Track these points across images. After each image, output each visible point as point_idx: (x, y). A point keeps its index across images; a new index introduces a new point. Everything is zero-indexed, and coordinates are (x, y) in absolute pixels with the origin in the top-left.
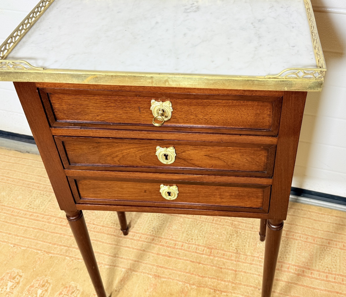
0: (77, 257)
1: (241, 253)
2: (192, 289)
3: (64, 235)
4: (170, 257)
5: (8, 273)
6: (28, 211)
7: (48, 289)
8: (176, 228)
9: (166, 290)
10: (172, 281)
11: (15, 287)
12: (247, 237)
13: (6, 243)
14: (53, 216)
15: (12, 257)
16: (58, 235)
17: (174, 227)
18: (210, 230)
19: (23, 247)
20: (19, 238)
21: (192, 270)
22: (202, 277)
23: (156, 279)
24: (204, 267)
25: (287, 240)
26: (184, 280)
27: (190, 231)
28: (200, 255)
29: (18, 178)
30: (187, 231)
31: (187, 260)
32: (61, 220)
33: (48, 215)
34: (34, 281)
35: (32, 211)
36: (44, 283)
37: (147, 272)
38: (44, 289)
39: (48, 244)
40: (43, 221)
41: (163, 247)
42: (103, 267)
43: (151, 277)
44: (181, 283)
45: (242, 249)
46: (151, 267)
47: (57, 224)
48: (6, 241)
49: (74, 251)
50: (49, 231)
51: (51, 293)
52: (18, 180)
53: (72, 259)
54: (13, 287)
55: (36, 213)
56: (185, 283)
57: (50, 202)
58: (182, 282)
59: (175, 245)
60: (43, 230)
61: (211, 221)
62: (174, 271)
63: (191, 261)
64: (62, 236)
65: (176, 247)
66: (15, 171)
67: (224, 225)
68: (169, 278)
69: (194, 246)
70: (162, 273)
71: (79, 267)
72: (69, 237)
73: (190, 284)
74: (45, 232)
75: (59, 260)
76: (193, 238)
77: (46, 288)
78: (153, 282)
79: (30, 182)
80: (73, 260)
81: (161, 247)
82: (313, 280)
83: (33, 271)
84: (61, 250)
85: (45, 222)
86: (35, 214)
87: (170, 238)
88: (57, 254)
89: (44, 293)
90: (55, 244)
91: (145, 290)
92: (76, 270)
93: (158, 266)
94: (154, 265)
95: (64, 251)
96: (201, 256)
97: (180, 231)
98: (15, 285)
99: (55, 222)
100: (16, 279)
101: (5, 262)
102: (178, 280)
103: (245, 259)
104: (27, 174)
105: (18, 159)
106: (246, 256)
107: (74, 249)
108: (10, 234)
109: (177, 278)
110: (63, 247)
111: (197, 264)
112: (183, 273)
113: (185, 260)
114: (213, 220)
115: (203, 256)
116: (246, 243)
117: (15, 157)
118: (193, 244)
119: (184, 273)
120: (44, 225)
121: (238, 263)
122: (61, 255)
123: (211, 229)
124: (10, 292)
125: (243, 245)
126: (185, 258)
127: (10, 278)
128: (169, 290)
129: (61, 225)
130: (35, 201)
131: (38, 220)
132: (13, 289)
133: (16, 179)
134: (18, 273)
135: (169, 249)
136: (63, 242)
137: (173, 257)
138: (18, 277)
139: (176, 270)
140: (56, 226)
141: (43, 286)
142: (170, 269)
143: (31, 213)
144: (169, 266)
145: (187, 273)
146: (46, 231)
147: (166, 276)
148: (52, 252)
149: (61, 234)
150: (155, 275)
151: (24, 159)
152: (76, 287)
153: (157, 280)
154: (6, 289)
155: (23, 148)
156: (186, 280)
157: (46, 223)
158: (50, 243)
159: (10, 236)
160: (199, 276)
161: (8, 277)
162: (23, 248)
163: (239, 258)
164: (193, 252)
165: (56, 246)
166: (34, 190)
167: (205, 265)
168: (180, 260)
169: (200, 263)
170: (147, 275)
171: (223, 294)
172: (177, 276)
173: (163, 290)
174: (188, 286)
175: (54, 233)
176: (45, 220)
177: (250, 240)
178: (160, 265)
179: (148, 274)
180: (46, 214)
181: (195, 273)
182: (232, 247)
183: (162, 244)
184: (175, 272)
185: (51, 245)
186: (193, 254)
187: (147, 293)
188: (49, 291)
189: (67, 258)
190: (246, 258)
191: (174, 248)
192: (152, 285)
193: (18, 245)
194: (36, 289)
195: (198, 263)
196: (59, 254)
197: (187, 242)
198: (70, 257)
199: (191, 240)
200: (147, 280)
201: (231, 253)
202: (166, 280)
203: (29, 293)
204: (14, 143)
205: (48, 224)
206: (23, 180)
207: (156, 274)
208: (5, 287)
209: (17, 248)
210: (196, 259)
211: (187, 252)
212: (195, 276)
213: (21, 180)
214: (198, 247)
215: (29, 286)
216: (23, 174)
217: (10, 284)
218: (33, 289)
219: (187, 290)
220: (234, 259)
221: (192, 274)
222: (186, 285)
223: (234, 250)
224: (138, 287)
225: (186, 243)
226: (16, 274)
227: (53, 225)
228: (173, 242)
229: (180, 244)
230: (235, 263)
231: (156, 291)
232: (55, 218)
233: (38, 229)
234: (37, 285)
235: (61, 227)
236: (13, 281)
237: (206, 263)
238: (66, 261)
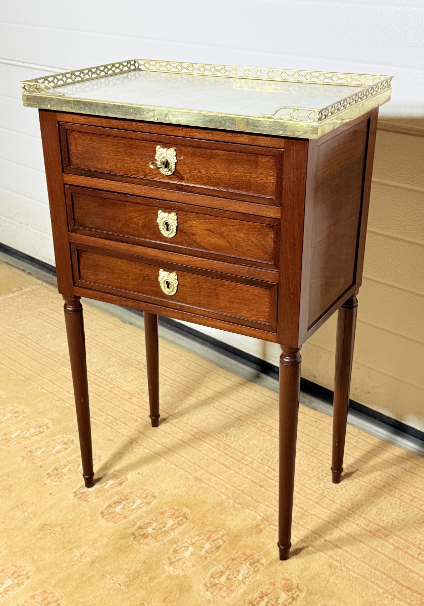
0: (119, 431)
1: (327, 496)
2: (234, 507)
3: (120, 407)
4: (228, 467)
5: (36, 421)
6: (94, 375)
7: (68, 448)
8: (256, 443)
9: (201, 496)
10: (214, 490)
11: (36, 435)
12: (348, 483)
13: (52, 395)
14: (119, 387)
15: (51, 409)
16: (113, 405)
17: (254, 441)
18: (300, 460)
19: (68, 403)
20: (69, 395)
21: (248, 489)
22: (255, 501)
23: (196, 481)
24: (265, 493)
25: (409, 507)
26: (229, 495)
27: (271, 452)
28: (268, 479)
29: (104, 343)
30: (267, 451)
31: (247, 478)
32: (125, 393)
33: (113, 385)
34: (59, 436)
35: (99, 376)
36: (68, 442)
37: (190, 471)
38: (64, 447)
39: (96, 410)
40: (104, 388)
41: (225, 456)
42: (142, 449)
43: (191, 477)
44: (224, 496)
45: (332, 494)
46: (197, 469)
47: (118, 396)
48: (55, 393)
49: (121, 425)
50: (104, 399)
51: (69, 452)
52: (102, 345)
53: (113, 430)
54: (34, 435)
55: (102, 379)
56: (230, 498)
57: (123, 374)
58: (227, 496)
59: (243, 459)
60: (99, 396)
61: (308, 452)
62: (223, 483)
63: (252, 480)
64: (116, 407)
65: (243, 461)
66: (105, 336)
67: (323, 461)
68: (212, 487)
69: (267, 468)
70: (207, 479)
71: (115, 440)
72: (123, 411)
73: (234, 501)
74: (100, 398)
75: (98, 427)
76: (271, 460)
77: (67, 447)
78: (190, 483)
79: (115, 350)
80: (113, 432)
81: (223, 454)
82: (416, 561)
83: (64, 427)
84: (106, 419)
85: (107, 389)
86: (100, 379)
87: (241, 450)
88: (99, 421)
89: (62, 450)
90: (103, 412)
91: (175, 486)
92: (111, 442)
93: (207, 471)
94: (202, 468)
95: (109, 421)
96: (270, 480)
97: (258, 448)
98: (36, 433)
99: (117, 393)
100: (41, 429)
101: (41, 411)
102: (222, 493)
103: (328, 505)
104: (117, 342)
105: (116, 326)
106: (332, 502)
107: (121, 423)
108: (62, 388)
109: (223, 491)
110: (109, 417)
111: (258, 486)
112: (233, 488)
113: (245, 477)
114: (311, 452)
115: (272, 481)
116: (342, 489)
117: (114, 324)
118: (267, 466)
119: (235, 489)
120: (104, 392)
121: (316, 504)
122: (103, 423)
123: (303, 459)
124: (28, 437)
125: (336, 490)
126: (246, 475)
127: (36, 425)
128: (204, 497)
129: (122, 398)
130: (108, 368)
131: (99, 385)
132: (32, 436)
133: (101, 343)
134: (47, 423)
135: (233, 460)
136: (113, 412)
137: (231, 469)
138: (45, 427)
139: (226, 483)
140: (116, 396)
141: (66, 444)
142: (219, 478)
143: (96, 377)
144: (220, 476)
145: (239, 490)
146: (102, 398)
147: (210, 484)
148: (96, 418)
149: (116, 405)
150: (197, 477)
151: (121, 328)
152: (100, 456)
153: (197, 483)
154: (26, 433)
155: (127, 319)
156: (232, 496)
157: (107, 391)
158: (99, 409)
159: (61, 390)
160: (252, 498)
161: (34, 424)
162: (66, 404)
163: (320, 500)
164: (261, 473)
165: (103, 414)
166: (113, 358)
167: (268, 490)
168: (238, 475)
169: (262, 487)
170: (188, 474)
171: (272, 526)
172: (225, 488)
173: (197, 494)
174: (231, 503)
175: (109, 402)
176: (107, 388)
177: (350, 489)
178: (209, 471)
179: (190, 474)
180: (113, 383)
181: (249, 494)
182: (319, 486)
183: (227, 452)
184: (225, 484)
185: (98, 411)
186: (260, 474)
187: (176, 491)
188: (69, 450)
189: (107, 427)
190: (330, 504)
191: (239, 461)
192: (187, 485)
193: (63, 401)
194: (57, 444)
195: (260, 485)
196: (101, 422)
197: (260, 461)
198: (112, 428)
199: (267, 461)
200: (184, 478)
201: (312, 492)
202: (208, 486)
203: (46, 445)
204: (121, 311)
205: (107, 392)
206: (108, 346)
207: (199, 477)
208: (25, 431)
209: (61, 403)
210: (260, 481)
211: (253, 471)
212: (246, 496)
213: (106, 345)
214: (271, 470)
215: (50, 439)
216: (112, 341)
217: (33, 430)
218: (53, 442)
219: (227, 506)
220: (313, 499)
221: (245, 493)
222: (230, 500)
223: (320, 490)
224: (170, 481)
225: (258, 462)
226: (45, 424)
227: (113, 395)
228: (241, 455)
229: (250, 460)
230: (311, 503)
231: (188, 492)
232: (119, 389)
233: (95, 393)
234: (60, 441)
235: (121, 399)
236: (38, 429)
237: (271, 489)
238: (105, 430)
